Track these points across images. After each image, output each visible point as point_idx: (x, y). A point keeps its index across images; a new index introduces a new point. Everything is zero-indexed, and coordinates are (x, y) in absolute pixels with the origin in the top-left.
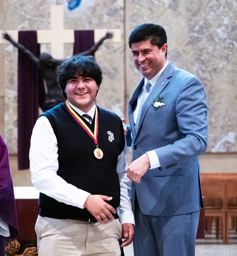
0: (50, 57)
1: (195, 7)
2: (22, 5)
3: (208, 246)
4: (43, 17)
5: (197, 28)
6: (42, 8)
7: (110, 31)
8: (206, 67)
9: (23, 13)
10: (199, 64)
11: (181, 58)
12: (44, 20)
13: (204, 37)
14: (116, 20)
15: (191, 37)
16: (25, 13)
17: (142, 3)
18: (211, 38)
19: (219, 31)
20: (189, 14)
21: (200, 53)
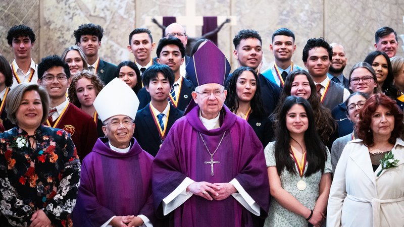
5: (285, 12)
7: (229, 17)
12: (170, 5)
13: (290, 19)
14: (224, 6)
15: (281, 19)
18: (295, 20)
19: (301, 14)
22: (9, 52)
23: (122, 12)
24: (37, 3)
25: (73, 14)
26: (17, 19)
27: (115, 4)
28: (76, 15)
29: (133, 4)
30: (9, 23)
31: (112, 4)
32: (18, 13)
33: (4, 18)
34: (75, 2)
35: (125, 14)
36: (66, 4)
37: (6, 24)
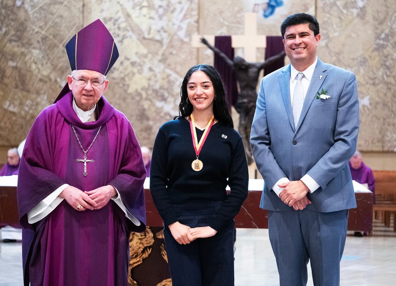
0: (242, 60)
1: (382, 16)
2: (221, 12)
3: (387, 238)
4: (239, 23)
5: (383, 36)
6: (239, 15)
8: (391, 73)
9: (221, 20)
10: (384, 69)
11: (367, 64)
13: (389, 44)
15: (378, 44)
16: (224, 19)
17: (332, 12)
20: (376, 23)
21: (385, 59)
22: (46, 82)
23: (182, 34)
24: (80, 23)
25: (124, 36)
26: (56, 41)
27: (174, 24)
28: (126, 37)
29: (196, 25)
30: (47, 47)
31: (170, 24)
32: (57, 35)
33: (40, 40)
34: (125, 22)
35: (186, 37)
36: (115, 24)
37: (43, 48)
